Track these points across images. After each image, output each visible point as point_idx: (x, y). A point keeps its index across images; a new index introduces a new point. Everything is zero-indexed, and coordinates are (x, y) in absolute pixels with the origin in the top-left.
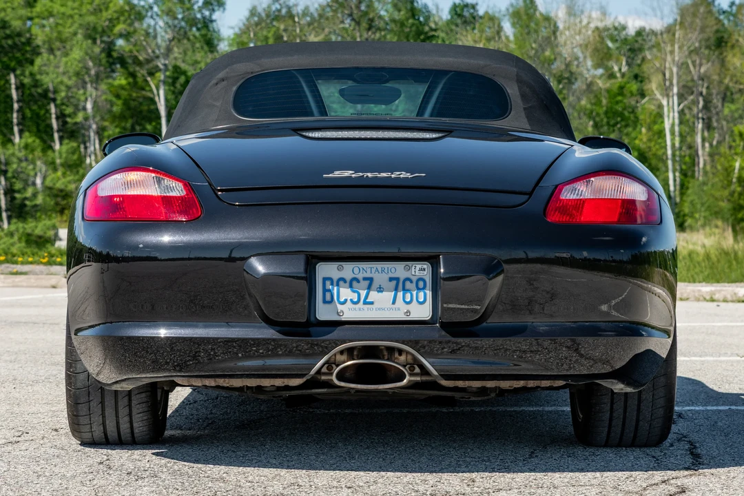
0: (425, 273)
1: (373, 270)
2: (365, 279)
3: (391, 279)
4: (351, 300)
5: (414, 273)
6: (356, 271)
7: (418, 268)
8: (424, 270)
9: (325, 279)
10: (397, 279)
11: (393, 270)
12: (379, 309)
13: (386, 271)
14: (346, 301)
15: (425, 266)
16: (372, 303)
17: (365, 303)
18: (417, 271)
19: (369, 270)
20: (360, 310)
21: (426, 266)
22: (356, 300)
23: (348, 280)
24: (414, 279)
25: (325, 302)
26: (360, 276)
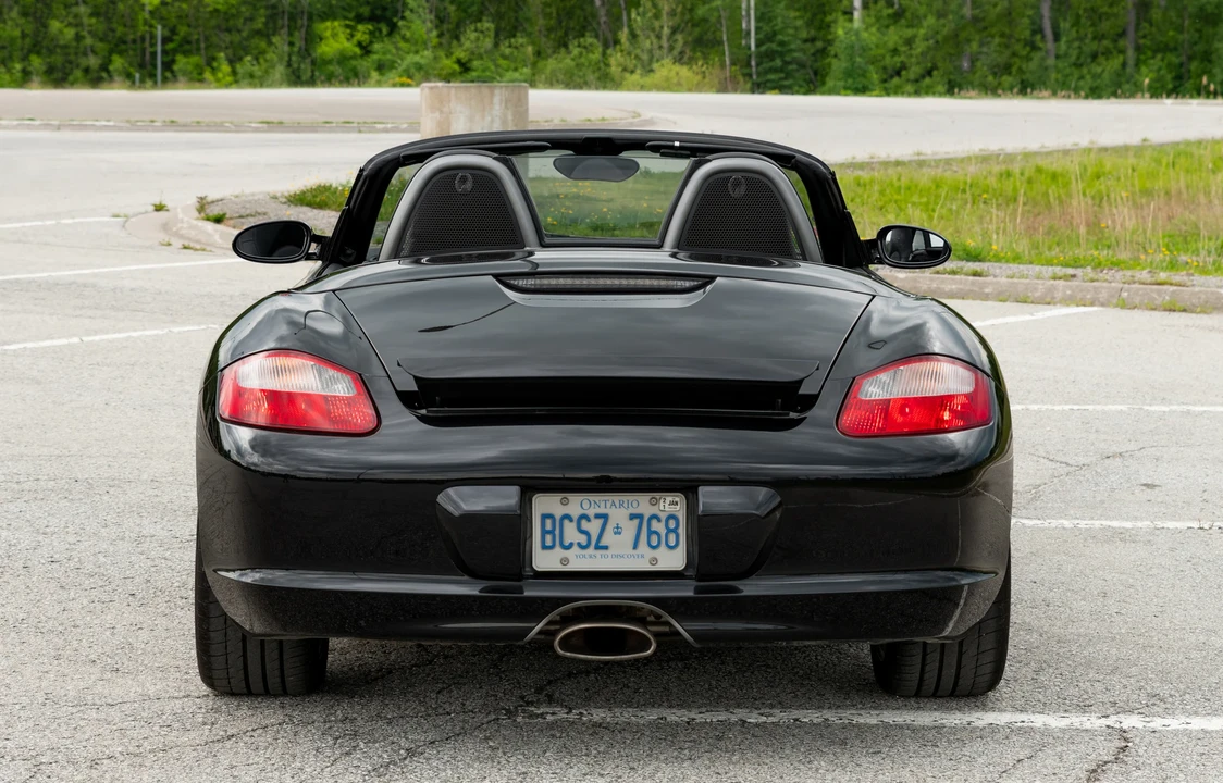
0: (678, 507)
1: (609, 505)
2: (598, 516)
3: (632, 517)
4: (579, 544)
5: (662, 508)
6: (586, 505)
7: (668, 502)
8: (677, 503)
9: (545, 517)
10: (640, 517)
11: (635, 504)
12: (617, 556)
13: (625, 505)
14: (571, 545)
15: (677, 499)
16: (606, 548)
17: (598, 547)
18: (667, 505)
19: (602, 504)
20: (591, 557)
21: (679, 498)
22: (584, 543)
23: (575, 517)
24: (663, 516)
25: (544, 547)
26: (591, 512)
